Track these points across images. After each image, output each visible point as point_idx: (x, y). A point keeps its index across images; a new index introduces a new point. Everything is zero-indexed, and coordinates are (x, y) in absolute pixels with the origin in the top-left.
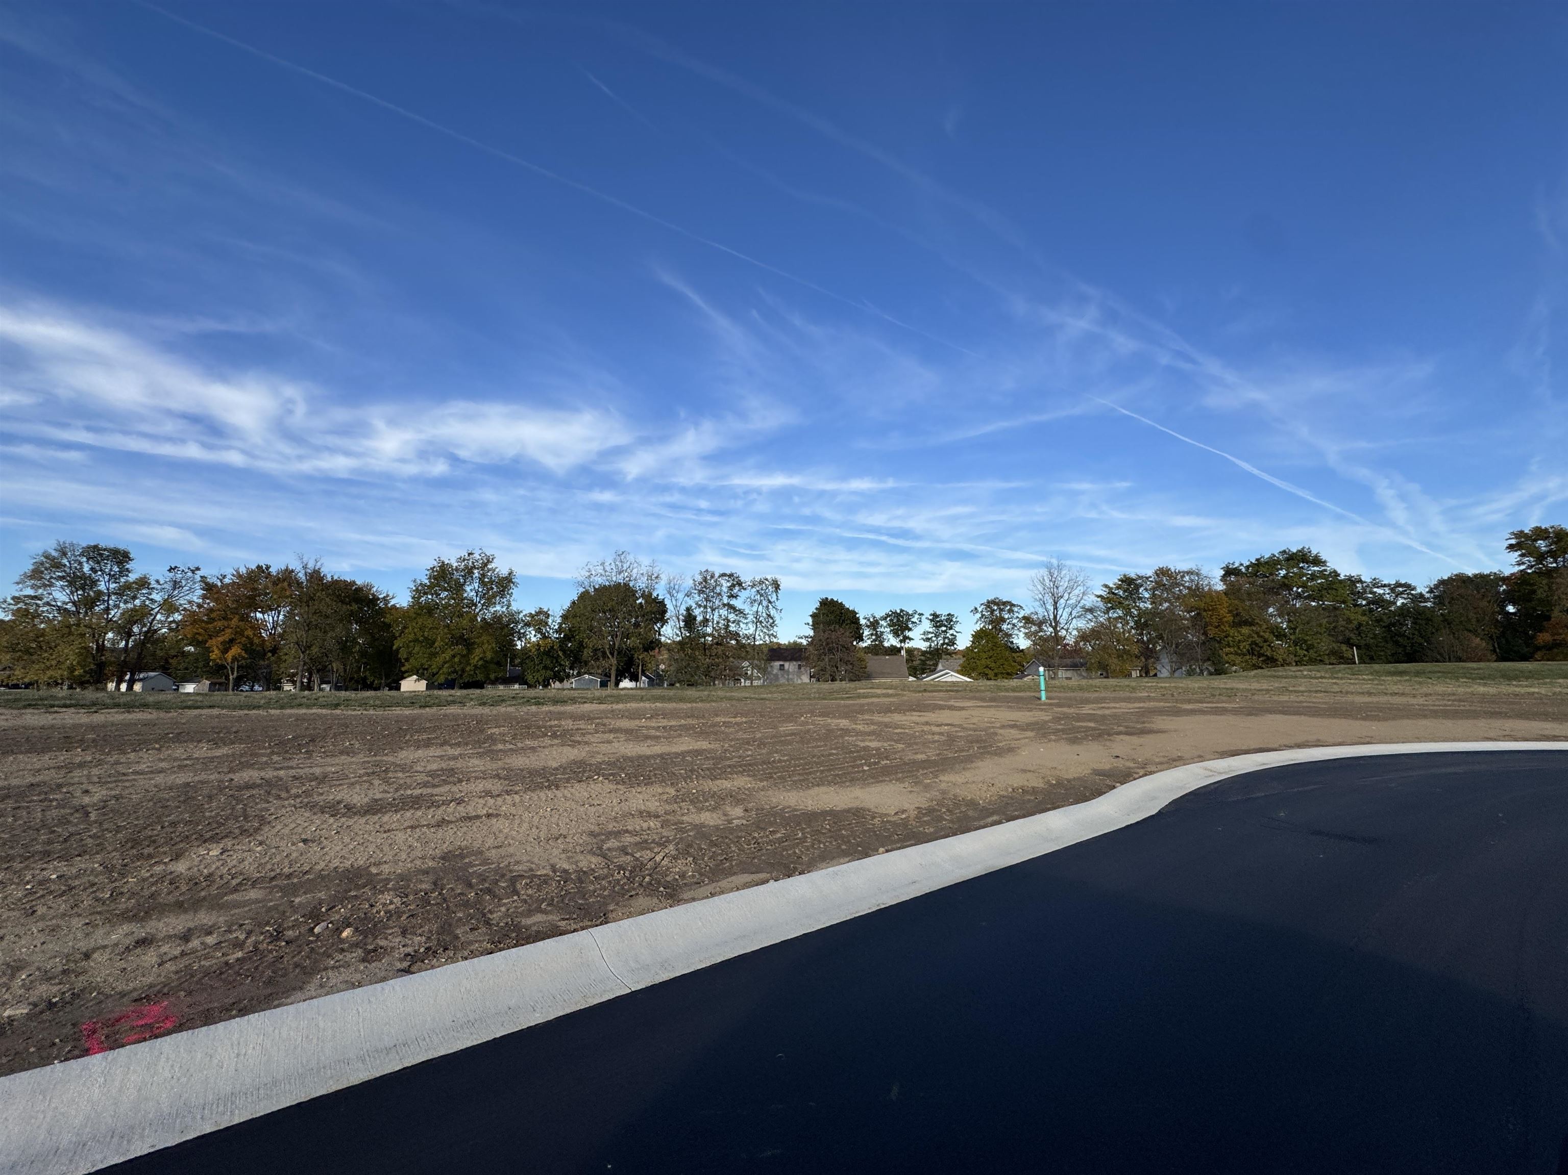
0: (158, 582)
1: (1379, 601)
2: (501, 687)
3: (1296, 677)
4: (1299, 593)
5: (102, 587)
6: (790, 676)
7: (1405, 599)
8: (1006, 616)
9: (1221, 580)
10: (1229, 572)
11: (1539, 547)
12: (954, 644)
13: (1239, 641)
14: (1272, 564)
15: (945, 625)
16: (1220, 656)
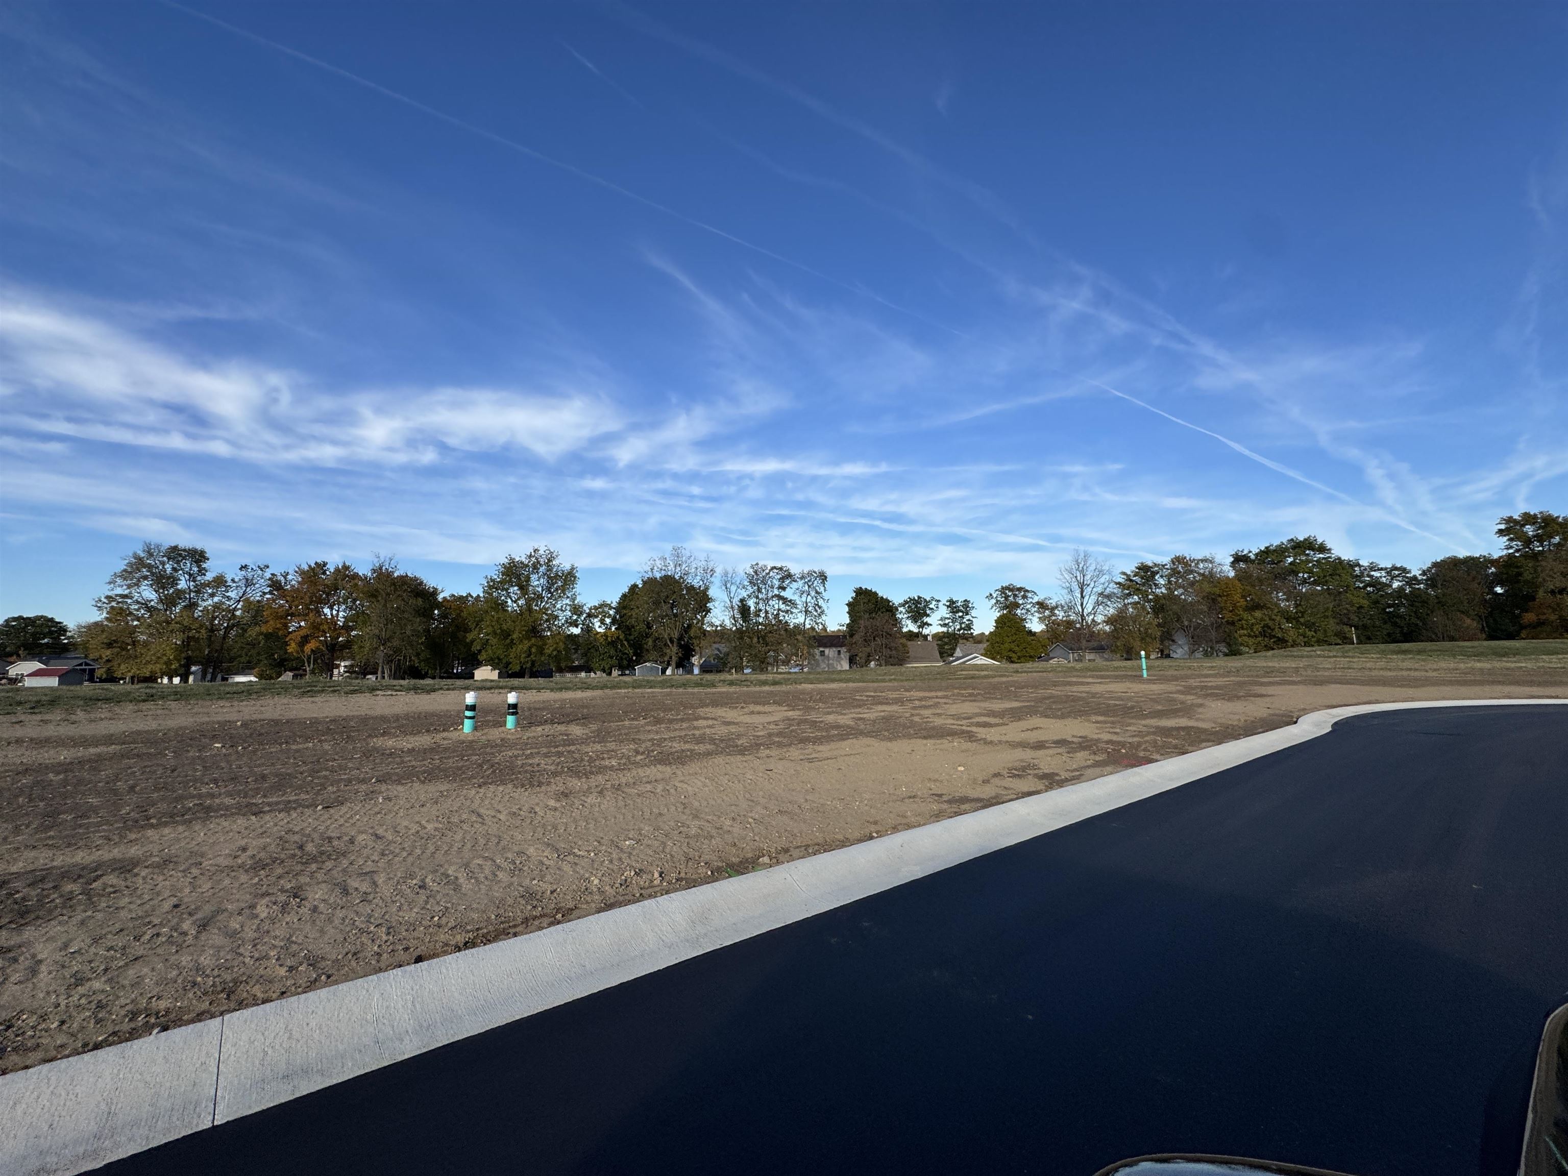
0: (233, 581)
1: (1375, 583)
2: (568, 675)
3: (1311, 656)
4: (1305, 579)
5: (182, 585)
6: (831, 662)
7: (1400, 581)
8: (1021, 602)
9: (1231, 566)
10: (1238, 559)
11: (1526, 533)
12: (970, 629)
13: (1252, 625)
14: (1280, 552)
15: (962, 612)
16: (1235, 638)
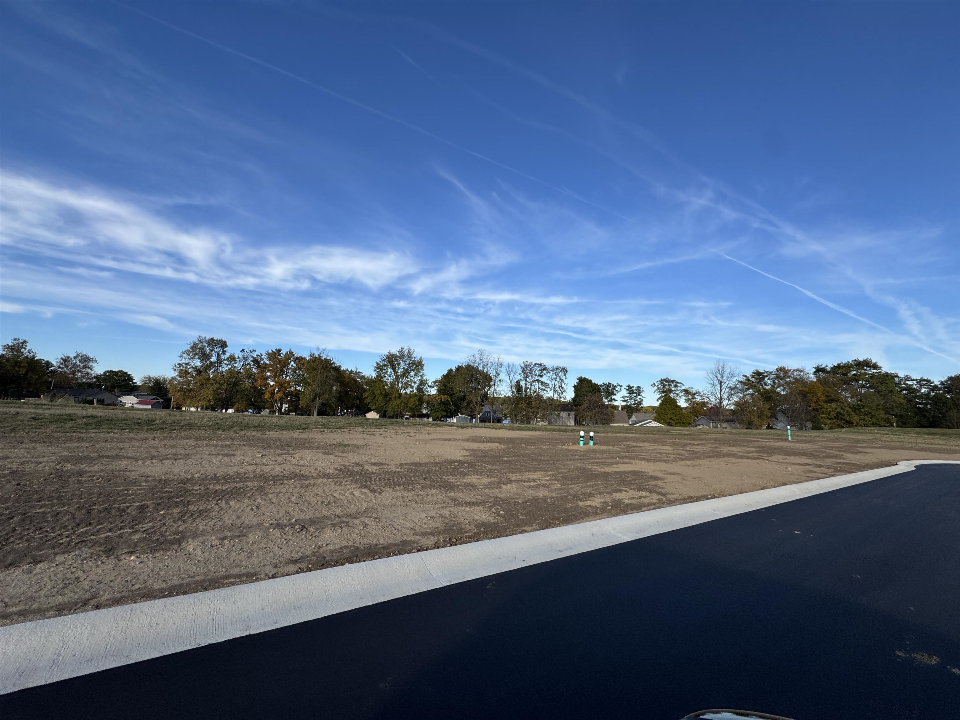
1: (909, 389)
2: (418, 419)
3: (872, 433)
4: (864, 385)
5: (214, 359)
7: (926, 388)
8: (673, 389)
9: (814, 374)
10: (818, 370)
12: (641, 404)
13: (830, 412)
14: (848, 367)
15: (636, 393)
16: (818, 419)
